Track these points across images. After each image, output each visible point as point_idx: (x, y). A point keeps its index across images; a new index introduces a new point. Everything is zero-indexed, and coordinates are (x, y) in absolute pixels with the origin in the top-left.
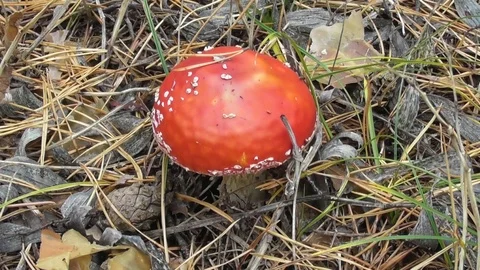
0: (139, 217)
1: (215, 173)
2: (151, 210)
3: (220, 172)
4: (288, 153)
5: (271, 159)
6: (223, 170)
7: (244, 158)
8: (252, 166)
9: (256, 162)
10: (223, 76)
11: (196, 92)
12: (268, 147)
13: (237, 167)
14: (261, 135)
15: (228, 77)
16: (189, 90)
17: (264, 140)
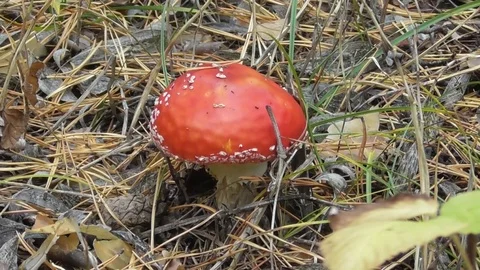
0: (131, 219)
1: (201, 159)
2: (143, 215)
3: (207, 158)
4: (273, 148)
5: (255, 150)
6: (209, 156)
7: (229, 145)
8: (236, 154)
9: (240, 150)
10: (218, 75)
11: (192, 87)
12: (254, 138)
13: (222, 153)
14: (247, 125)
15: (223, 76)
16: (186, 87)
17: (251, 131)
